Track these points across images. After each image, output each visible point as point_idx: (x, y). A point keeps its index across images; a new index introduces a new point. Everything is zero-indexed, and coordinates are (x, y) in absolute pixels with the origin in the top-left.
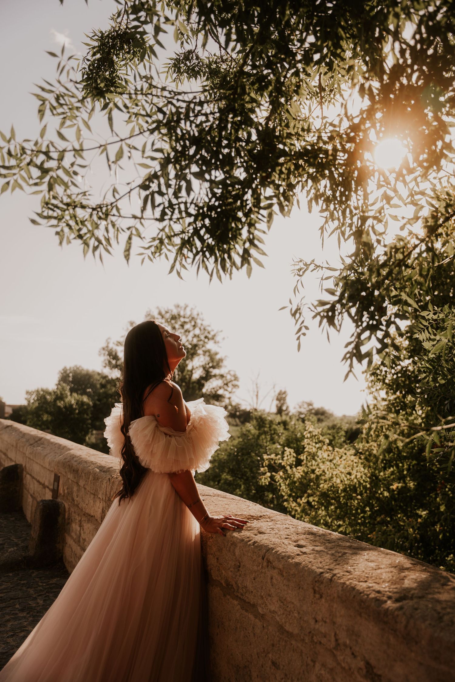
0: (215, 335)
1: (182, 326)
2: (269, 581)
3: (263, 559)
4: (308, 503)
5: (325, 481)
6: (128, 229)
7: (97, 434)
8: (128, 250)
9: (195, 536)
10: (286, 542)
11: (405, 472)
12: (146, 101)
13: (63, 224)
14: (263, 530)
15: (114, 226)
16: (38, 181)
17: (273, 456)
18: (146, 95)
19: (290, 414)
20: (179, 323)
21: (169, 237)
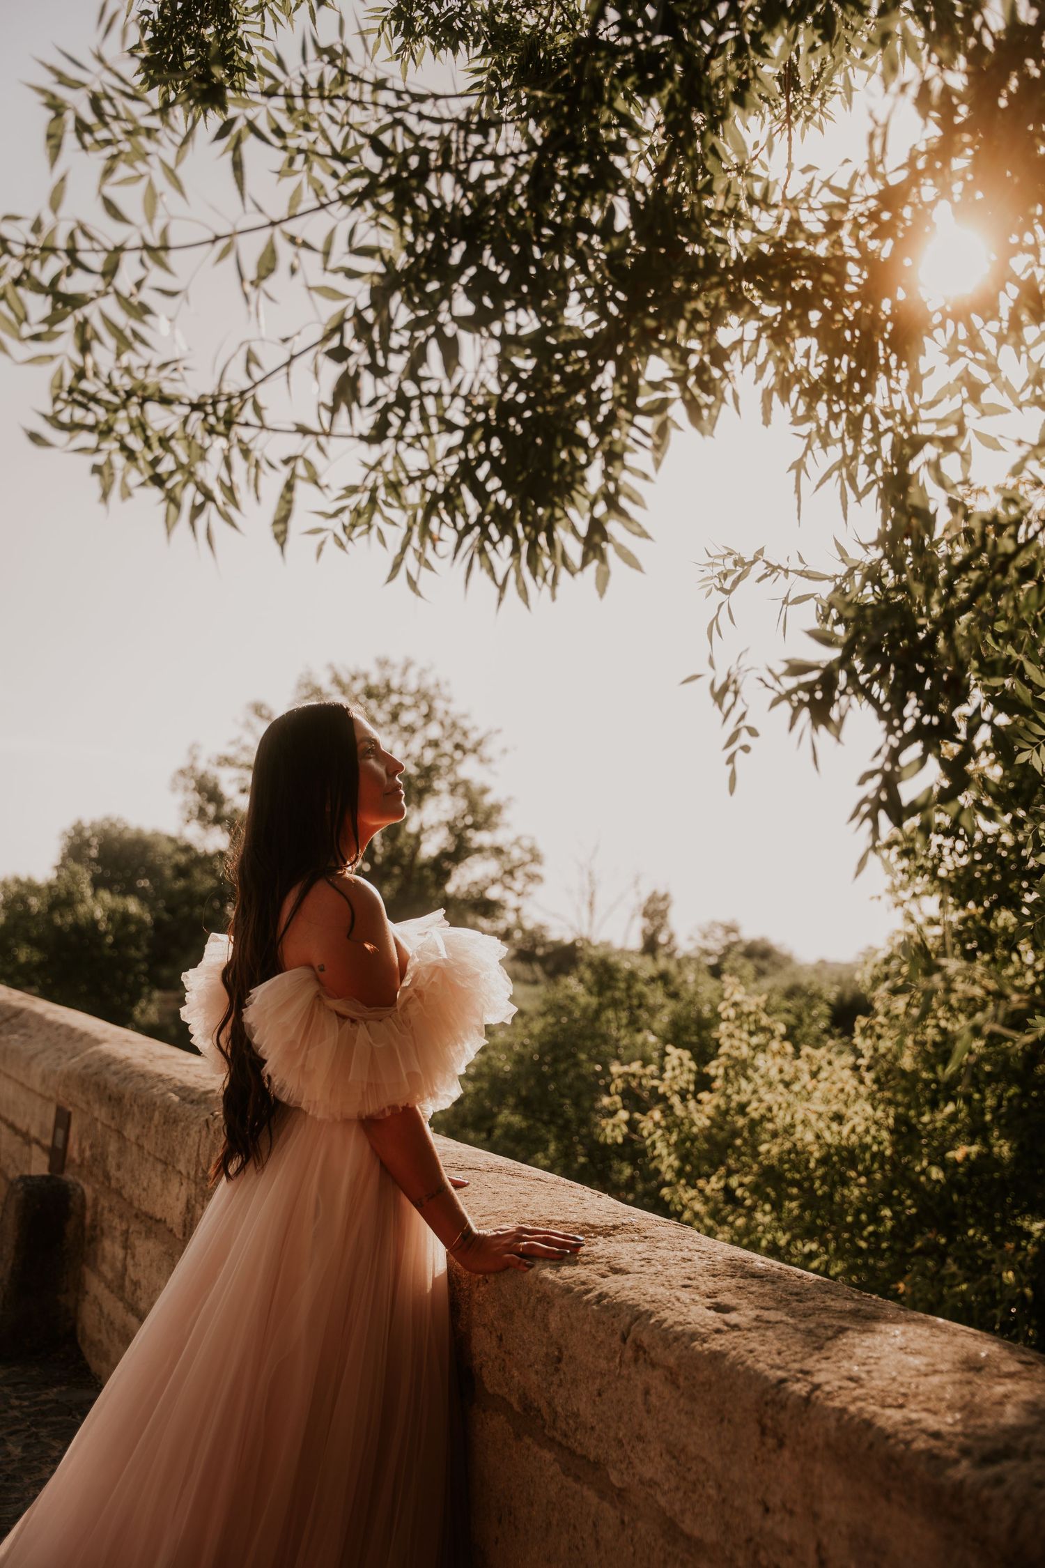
0: (479, 743)
1: (395, 717)
2: (639, 1400)
3: (624, 1340)
4: (728, 1191)
5: (775, 1135)
6: (286, 462)
7: (164, 1001)
8: (283, 520)
9: (435, 1280)
10: (685, 1295)
11: (988, 1117)
12: (331, 118)
13: (111, 445)
14: (622, 1264)
15: (246, 453)
16: (43, 328)
17: (635, 1067)
18: (331, 99)
19: (679, 954)
20: (387, 707)
21: (394, 487)
